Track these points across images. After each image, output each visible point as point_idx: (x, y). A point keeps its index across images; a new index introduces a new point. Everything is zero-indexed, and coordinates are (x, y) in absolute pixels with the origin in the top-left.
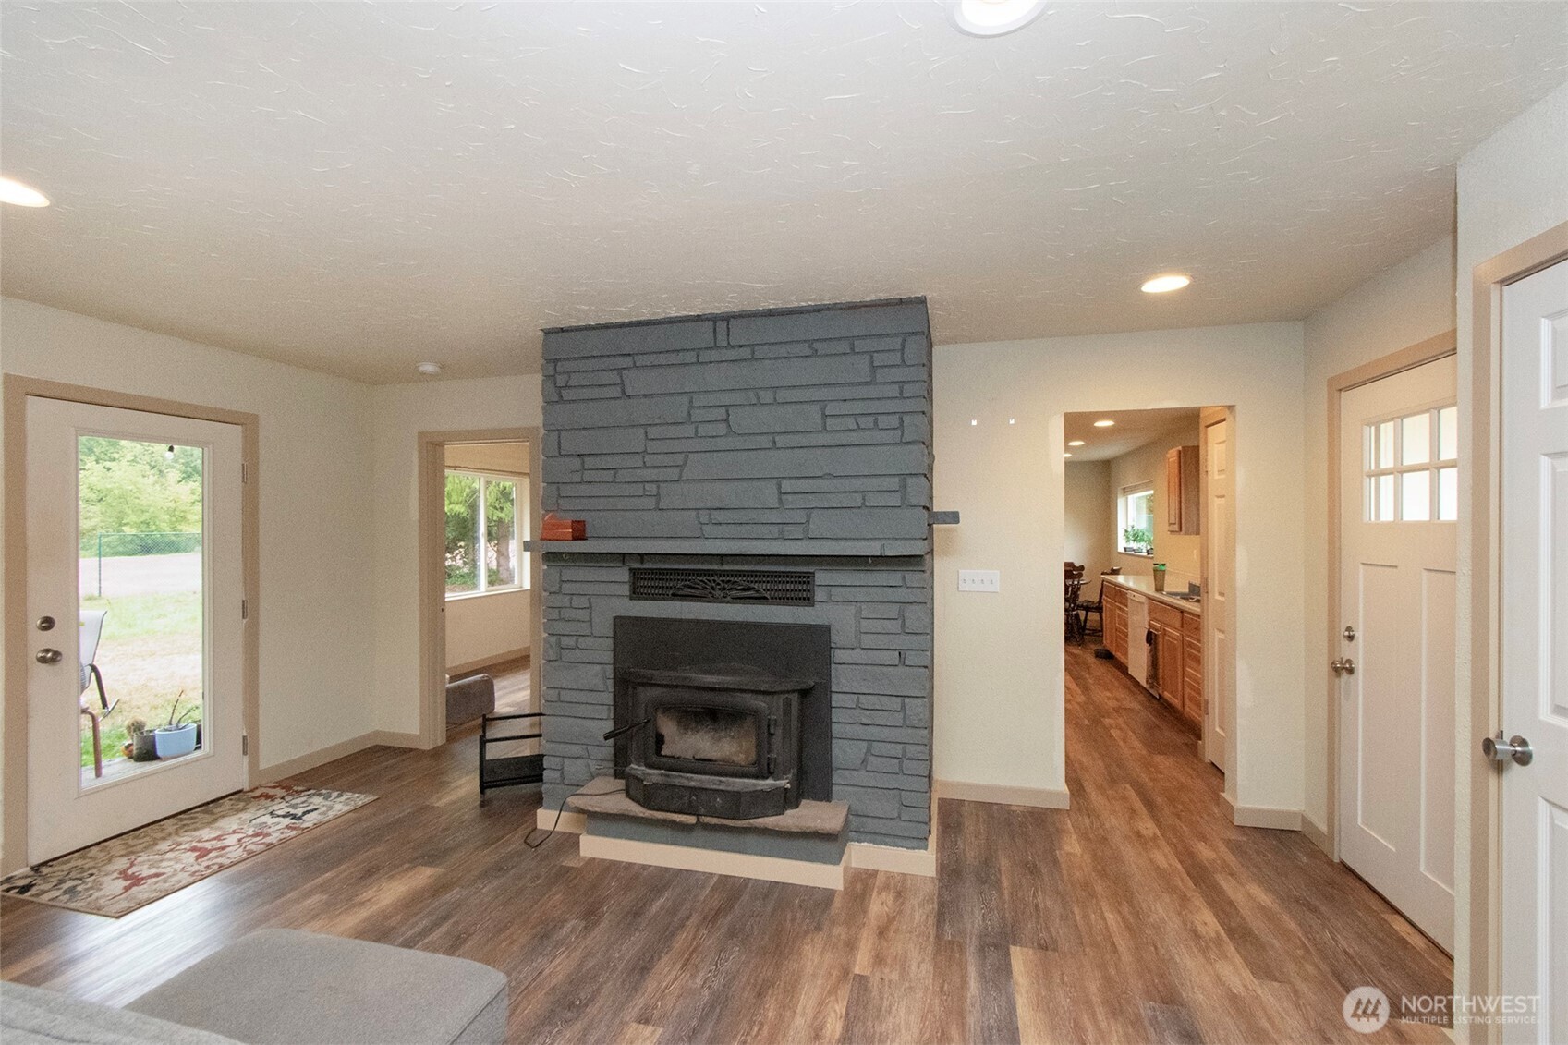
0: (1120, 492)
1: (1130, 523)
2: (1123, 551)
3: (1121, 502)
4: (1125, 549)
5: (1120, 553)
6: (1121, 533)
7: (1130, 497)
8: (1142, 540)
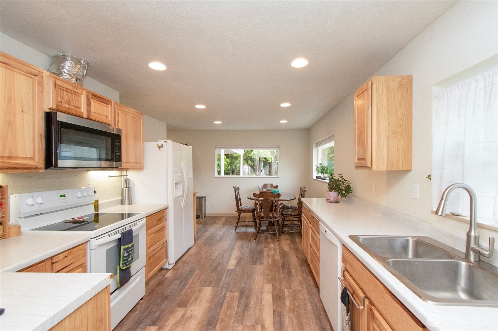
0: (314, 145)
1: (320, 162)
2: (316, 178)
3: (315, 151)
4: (317, 177)
5: (314, 179)
6: (315, 168)
7: (319, 148)
8: (326, 172)
